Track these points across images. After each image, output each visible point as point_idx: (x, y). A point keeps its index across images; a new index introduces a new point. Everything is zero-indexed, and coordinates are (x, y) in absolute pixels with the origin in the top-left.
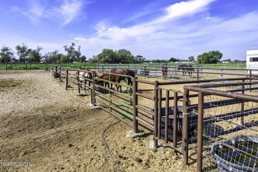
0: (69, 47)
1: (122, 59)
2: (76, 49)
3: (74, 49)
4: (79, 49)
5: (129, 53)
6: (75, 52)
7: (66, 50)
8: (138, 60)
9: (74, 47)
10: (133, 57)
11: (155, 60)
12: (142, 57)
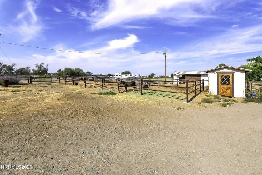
0: (39, 65)
1: (77, 73)
2: (45, 66)
3: (43, 66)
4: (47, 66)
5: (82, 70)
6: (44, 68)
7: (37, 66)
8: (87, 74)
9: (43, 65)
10: (84, 72)
11: (99, 75)
12: (90, 72)
